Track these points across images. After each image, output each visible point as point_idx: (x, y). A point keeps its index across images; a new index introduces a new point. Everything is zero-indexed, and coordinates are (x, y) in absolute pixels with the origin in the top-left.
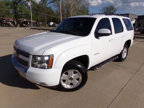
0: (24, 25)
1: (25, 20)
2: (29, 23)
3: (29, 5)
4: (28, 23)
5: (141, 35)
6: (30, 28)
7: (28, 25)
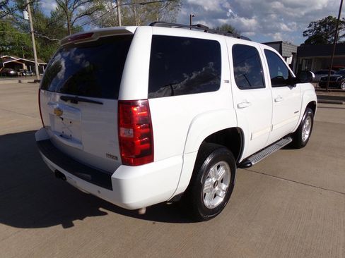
0: (12, 72)
1: (15, 59)
2: (25, 67)
3: (26, 17)
4: (22, 67)
5: (330, 91)
6: (33, 81)
7: (25, 72)
